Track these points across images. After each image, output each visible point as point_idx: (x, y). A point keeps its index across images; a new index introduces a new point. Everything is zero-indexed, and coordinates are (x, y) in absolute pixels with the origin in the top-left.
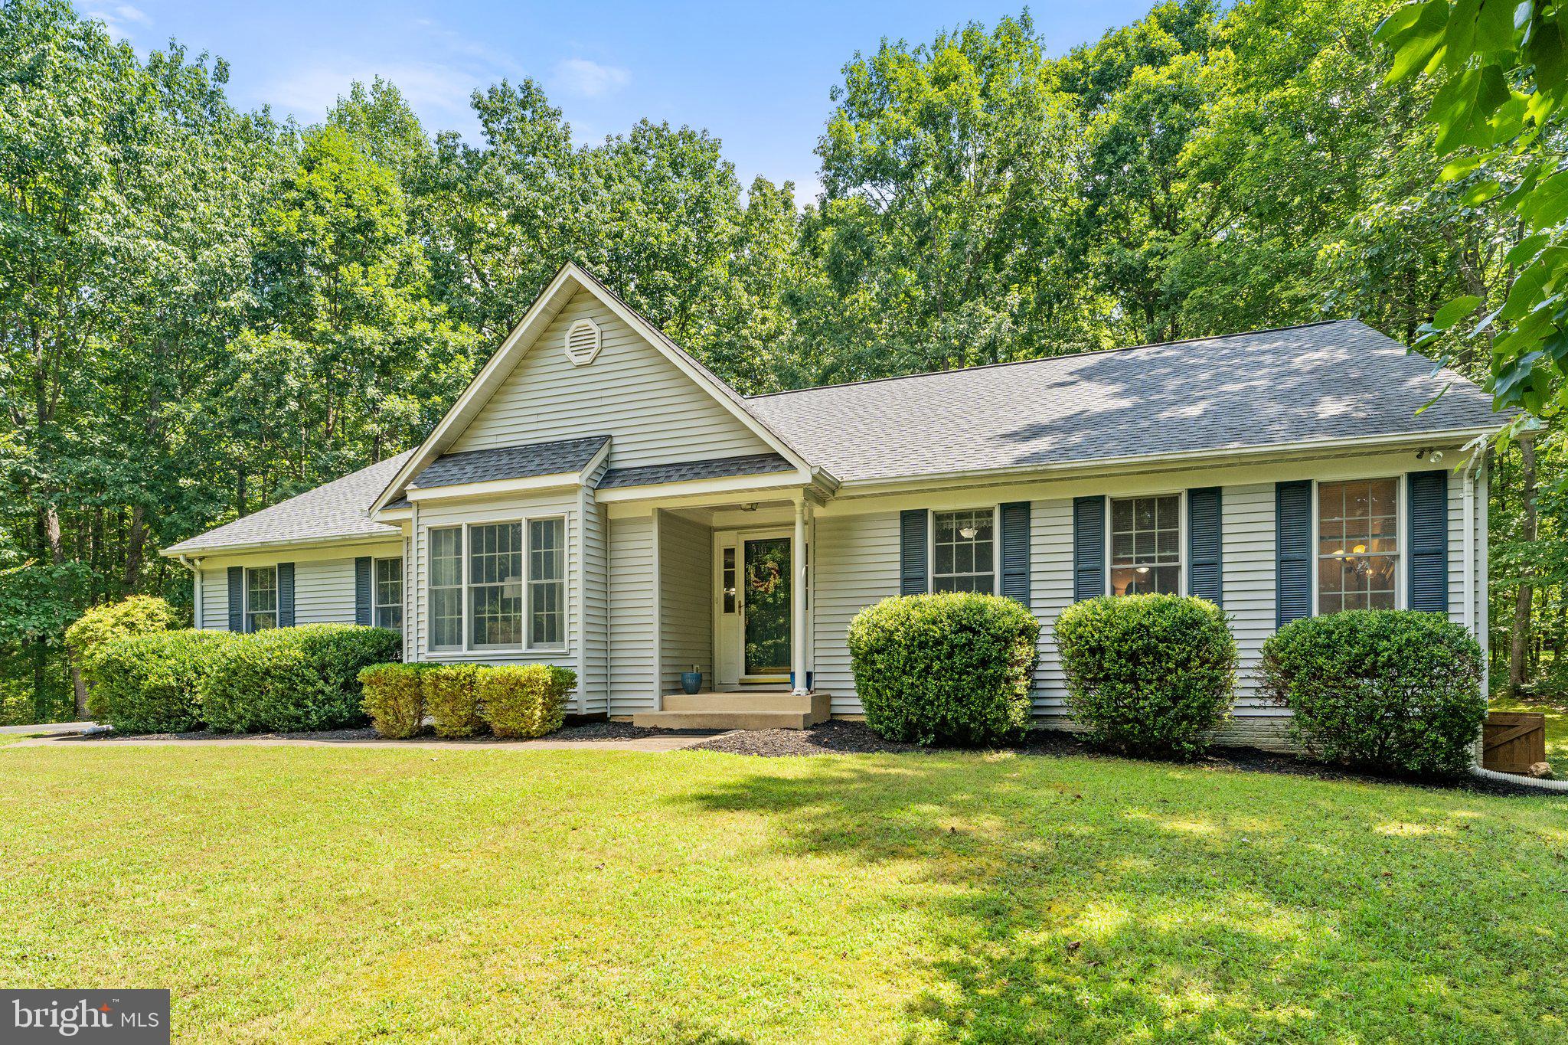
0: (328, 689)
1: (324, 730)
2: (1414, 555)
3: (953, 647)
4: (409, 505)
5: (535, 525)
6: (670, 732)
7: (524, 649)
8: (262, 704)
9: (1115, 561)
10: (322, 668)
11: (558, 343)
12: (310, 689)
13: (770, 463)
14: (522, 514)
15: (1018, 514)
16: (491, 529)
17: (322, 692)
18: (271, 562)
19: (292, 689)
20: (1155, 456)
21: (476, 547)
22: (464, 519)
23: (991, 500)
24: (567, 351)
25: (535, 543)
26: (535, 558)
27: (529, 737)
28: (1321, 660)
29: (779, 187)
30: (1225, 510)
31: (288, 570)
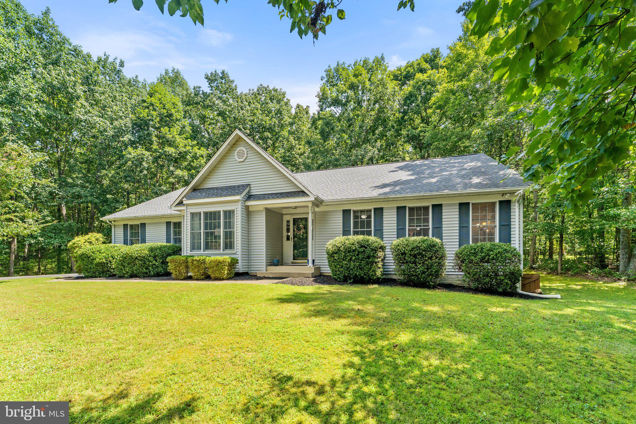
0: (157, 264)
1: (155, 277)
2: (501, 225)
3: (359, 252)
4: (184, 205)
5: (225, 212)
6: (269, 278)
7: (222, 251)
8: (135, 268)
9: (409, 226)
10: (155, 257)
11: (233, 154)
12: (151, 264)
13: (301, 193)
14: (221, 208)
15: (379, 211)
16: (211, 213)
17: (155, 265)
18: (138, 222)
19: (145, 263)
20: (422, 194)
21: (206, 219)
22: (202, 210)
23: (371, 207)
24: (236, 157)
25: (225, 218)
26: (225, 223)
27: (223, 279)
28: (472, 258)
29: (305, 107)
30: (443, 211)
31: (143, 225)
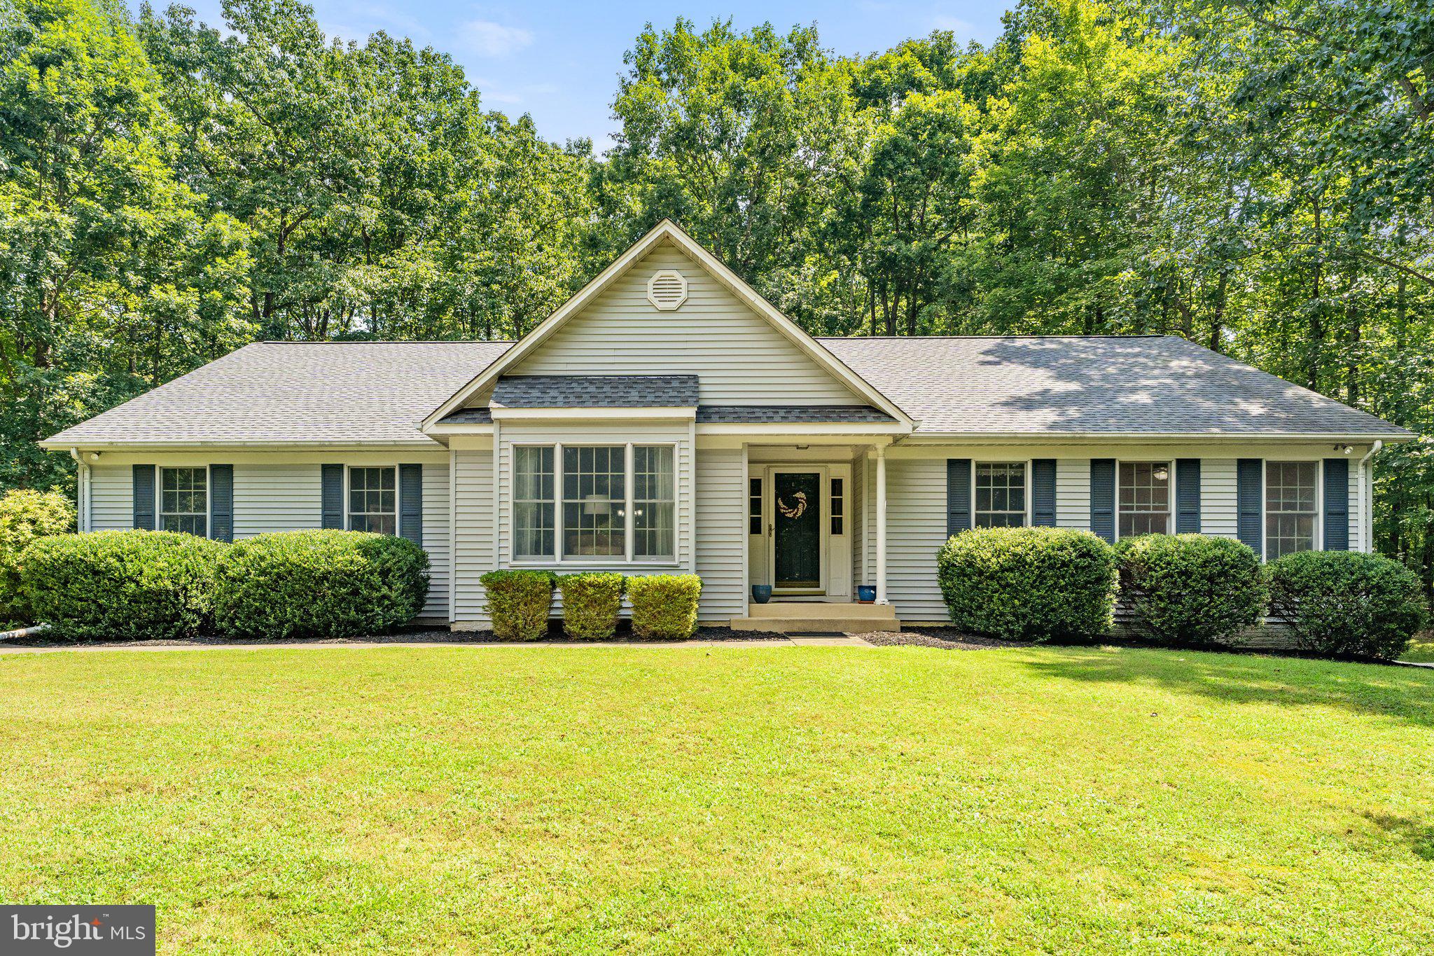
0: (393, 595)
2: (1328, 514)
3: (1076, 567)
4: (491, 421)
5: (639, 451)
6: (770, 635)
7: (629, 560)
9: (1121, 508)
11: (642, 288)
12: (375, 594)
14: (629, 440)
15: (1046, 468)
16: (587, 451)
17: (388, 597)
18: (203, 462)
19: (355, 592)
20: (1151, 434)
21: (569, 465)
22: (558, 441)
23: (1026, 457)
24: (650, 295)
25: (639, 466)
26: (639, 480)
31: (224, 472)
